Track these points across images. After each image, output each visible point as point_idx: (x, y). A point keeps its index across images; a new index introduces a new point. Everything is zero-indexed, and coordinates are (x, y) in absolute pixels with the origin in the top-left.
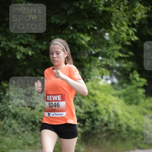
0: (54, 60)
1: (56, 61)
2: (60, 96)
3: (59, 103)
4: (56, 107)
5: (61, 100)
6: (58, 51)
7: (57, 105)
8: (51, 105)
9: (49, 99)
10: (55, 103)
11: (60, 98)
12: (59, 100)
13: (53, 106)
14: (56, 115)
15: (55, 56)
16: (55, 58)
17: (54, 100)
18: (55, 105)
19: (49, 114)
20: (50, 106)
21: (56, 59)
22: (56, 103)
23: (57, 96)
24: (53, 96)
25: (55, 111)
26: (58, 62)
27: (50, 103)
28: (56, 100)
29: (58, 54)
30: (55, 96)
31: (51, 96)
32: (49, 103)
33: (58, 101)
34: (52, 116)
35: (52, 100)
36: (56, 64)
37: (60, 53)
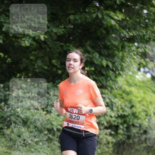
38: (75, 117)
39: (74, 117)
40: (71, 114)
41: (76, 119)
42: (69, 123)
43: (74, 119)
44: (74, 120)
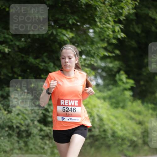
0: (66, 64)
1: (68, 66)
2: (77, 101)
3: (75, 108)
4: (73, 112)
5: (77, 105)
6: (70, 56)
7: (73, 110)
8: (66, 110)
9: (64, 103)
10: (71, 108)
11: (77, 103)
12: (76, 105)
13: (68, 111)
14: (72, 119)
15: (67, 60)
16: (68, 62)
17: (70, 105)
18: (71, 110)
19: (63, 119)
20: (64, 110)
21: (68, 64)
22: (73, 108)
23: (74, 101)
24: (69, 101)
25: (70, 116)
26: (69, 67)
27: (65, 108)
28: (73, 105)
29: (70, 59)
30: (72, 101)
31: (67, 101)
32: (63, 108)
33: (74, 106)
34: (67, 121)
35: (68, 105)
36: (68, 68)
37: (72, 58)
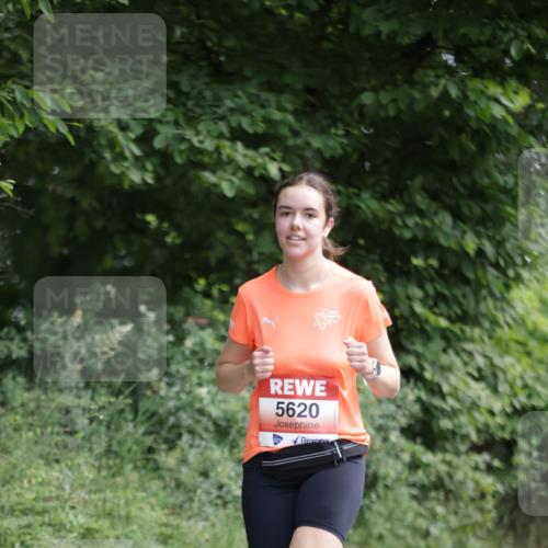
38: (304, 410)
39: (298, 410)
40: (287, 401)
41: (305, 416)
42: (278, 434)
43: (299, 415)
44: (299, 420)
